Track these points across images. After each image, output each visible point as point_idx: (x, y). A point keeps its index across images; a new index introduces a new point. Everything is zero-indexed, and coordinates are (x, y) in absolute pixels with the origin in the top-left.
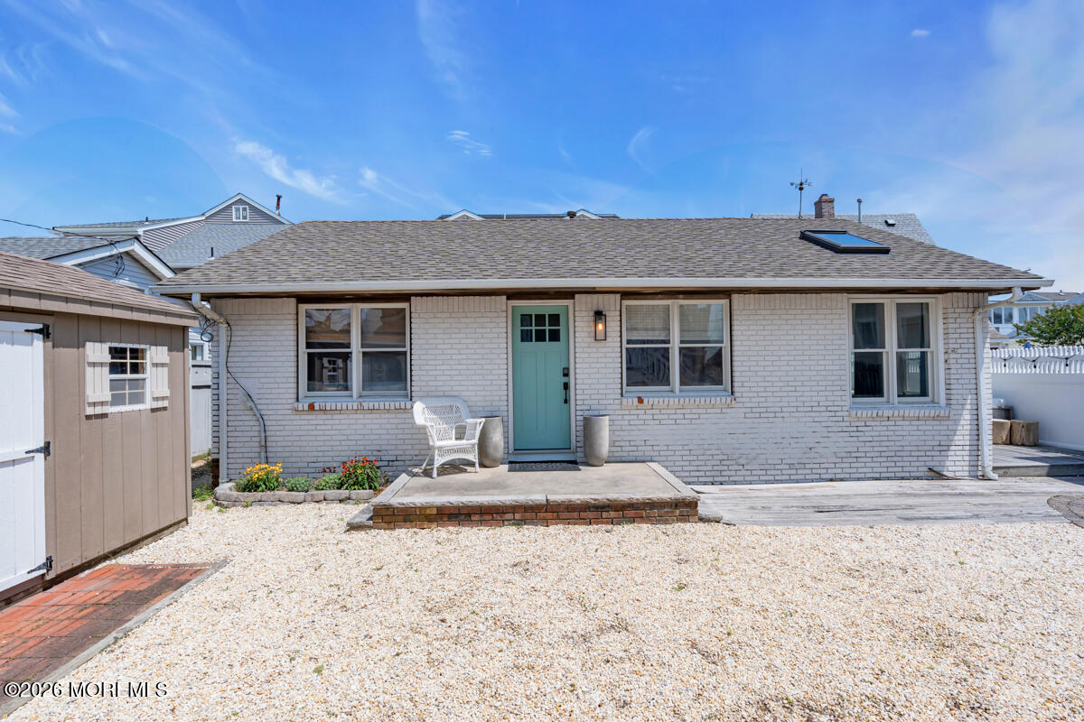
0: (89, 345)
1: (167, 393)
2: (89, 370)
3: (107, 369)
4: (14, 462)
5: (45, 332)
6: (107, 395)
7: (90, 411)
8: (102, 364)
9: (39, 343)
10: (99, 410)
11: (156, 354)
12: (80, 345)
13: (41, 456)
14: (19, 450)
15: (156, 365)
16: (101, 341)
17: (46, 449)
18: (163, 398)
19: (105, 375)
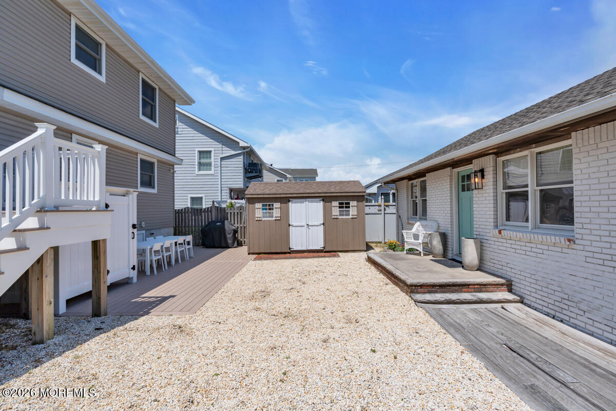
0: (333, 202)
1: (356, 214)
2: (333, 208)
3: (338, 208)
4: (317, 226)
5: (323, 200)
6: (338, 214)
7: (333, 217)
8: (336, 206)
9: (322, 202)
10: (335, 217)
11: (353, 203)
12: (331, 202)
13: (322, 225)
14: (318, 224)
15: (353, 206)
16: (336, 201)
17: (323, 224)
18: (355, 215)
19: (338, 209)
